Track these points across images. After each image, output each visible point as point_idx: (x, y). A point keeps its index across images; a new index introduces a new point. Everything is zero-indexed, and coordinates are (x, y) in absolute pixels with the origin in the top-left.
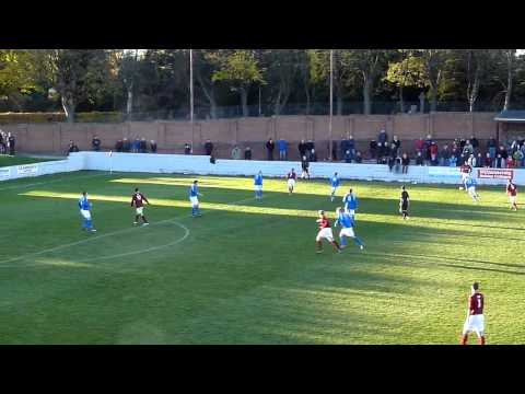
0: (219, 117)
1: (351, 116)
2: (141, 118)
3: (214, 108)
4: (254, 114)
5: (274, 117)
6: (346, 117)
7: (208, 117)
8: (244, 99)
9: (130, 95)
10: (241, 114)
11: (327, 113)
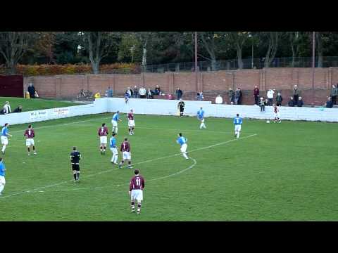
0: (218, 69)
1: (330, 68)
2: (154, 70)
3: (214, 61)
4: (247, 67)
5: (264, 69)
6: (326, 69)
7: (209, 69)
8: (239, 54)
9: (145, 51)
10: (237, 67)
11: (310, 66)
